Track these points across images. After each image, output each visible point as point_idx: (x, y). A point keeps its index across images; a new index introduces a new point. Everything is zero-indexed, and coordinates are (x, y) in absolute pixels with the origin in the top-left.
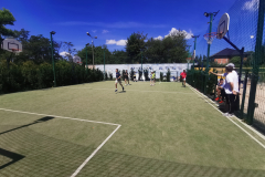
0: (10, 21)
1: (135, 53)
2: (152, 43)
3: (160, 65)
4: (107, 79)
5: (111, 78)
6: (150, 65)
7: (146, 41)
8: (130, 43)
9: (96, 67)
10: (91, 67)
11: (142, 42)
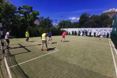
0: (38, 14)
1: (83, 23)
2: (94, 17)
3: (97, 29)
4: (68, 34)
5: (70, 34)
6: (91, 29)
7: (90, 17)
8: (81, 18)
9: (64, 29)
10: (62, 29)
11: (88, 17)
